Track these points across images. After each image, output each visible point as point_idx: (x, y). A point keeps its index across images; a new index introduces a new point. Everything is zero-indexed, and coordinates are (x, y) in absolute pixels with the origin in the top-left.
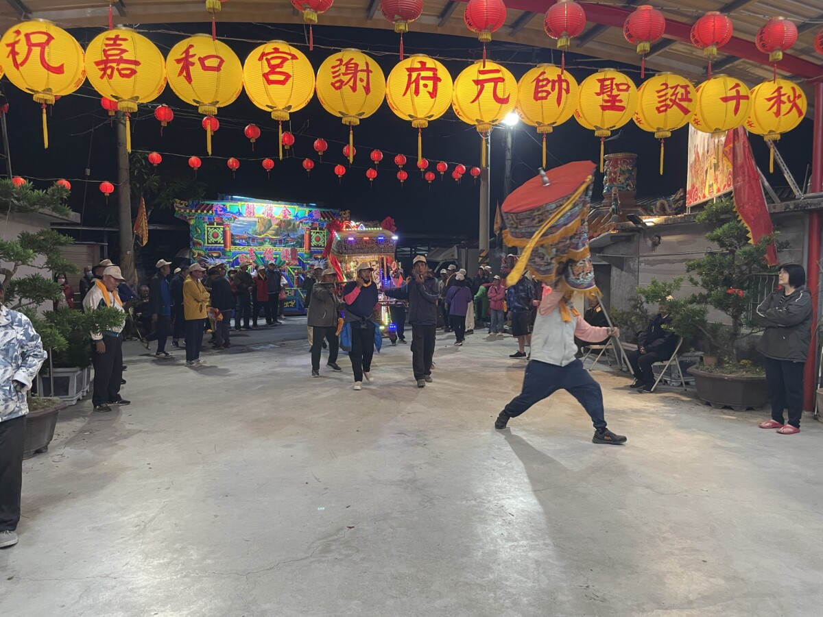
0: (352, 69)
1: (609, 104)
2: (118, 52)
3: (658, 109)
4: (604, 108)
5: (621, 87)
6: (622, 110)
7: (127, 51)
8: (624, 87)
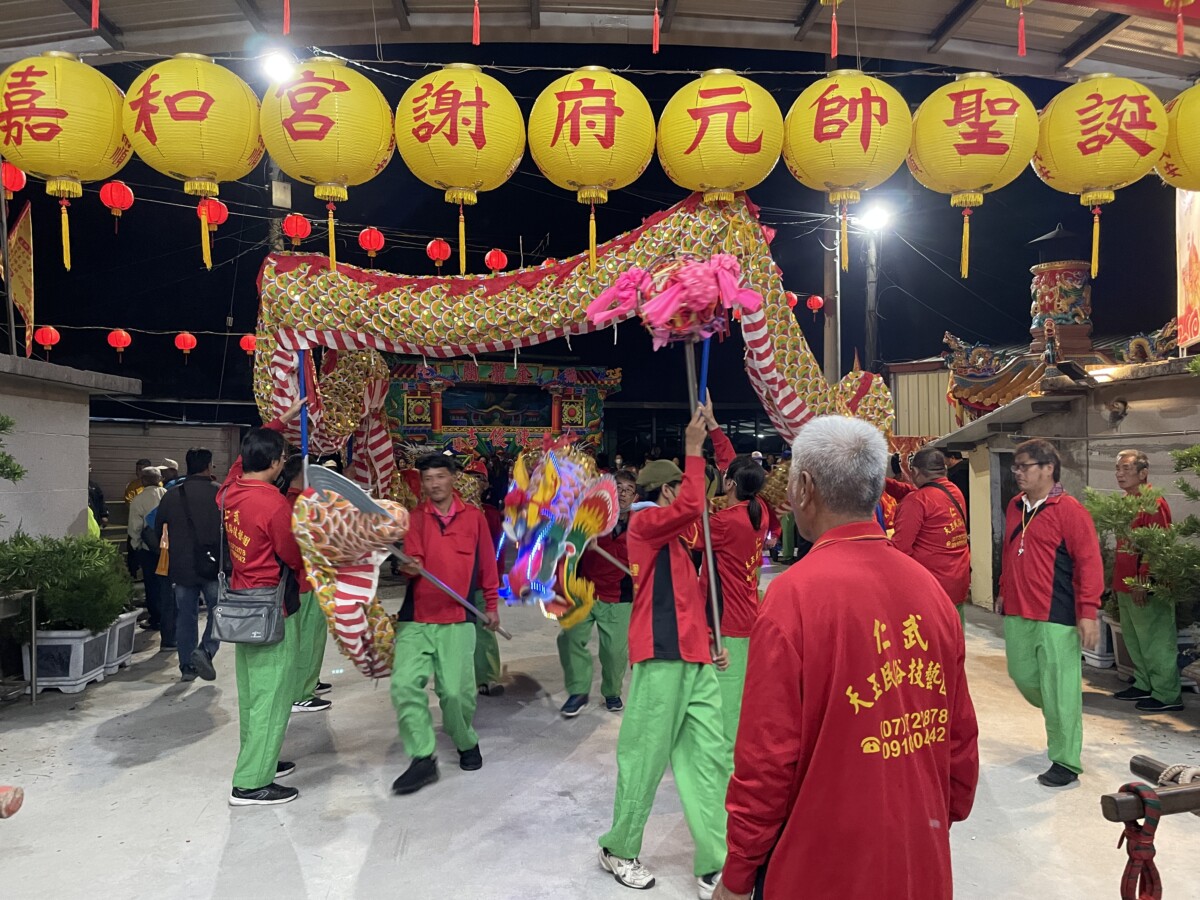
0: (449, 100)
1: (974, 141)
2: (26, 96)
3: (1082, 146)
4: (963, 150)
5: (998, 107)
6: (1003, 153)
7: (44, 94)
8: (1006, 106)
